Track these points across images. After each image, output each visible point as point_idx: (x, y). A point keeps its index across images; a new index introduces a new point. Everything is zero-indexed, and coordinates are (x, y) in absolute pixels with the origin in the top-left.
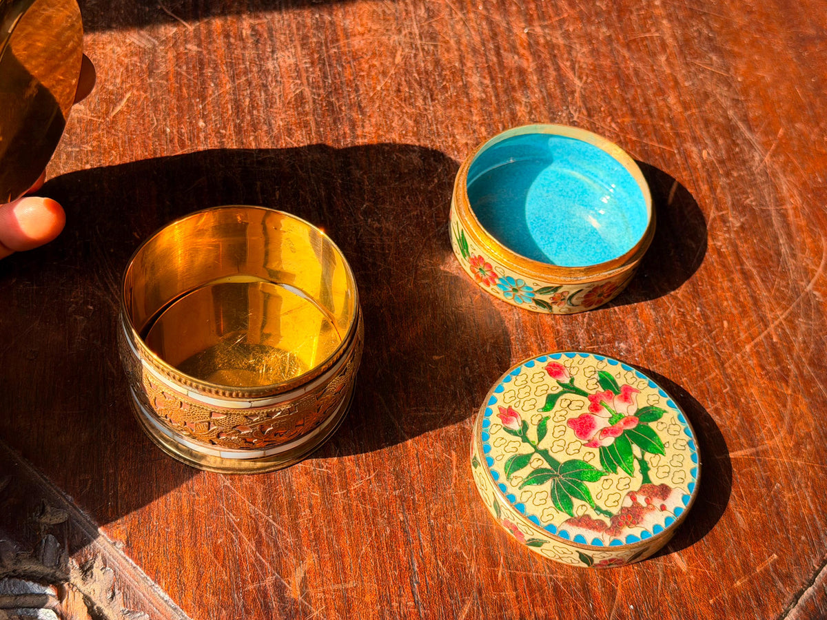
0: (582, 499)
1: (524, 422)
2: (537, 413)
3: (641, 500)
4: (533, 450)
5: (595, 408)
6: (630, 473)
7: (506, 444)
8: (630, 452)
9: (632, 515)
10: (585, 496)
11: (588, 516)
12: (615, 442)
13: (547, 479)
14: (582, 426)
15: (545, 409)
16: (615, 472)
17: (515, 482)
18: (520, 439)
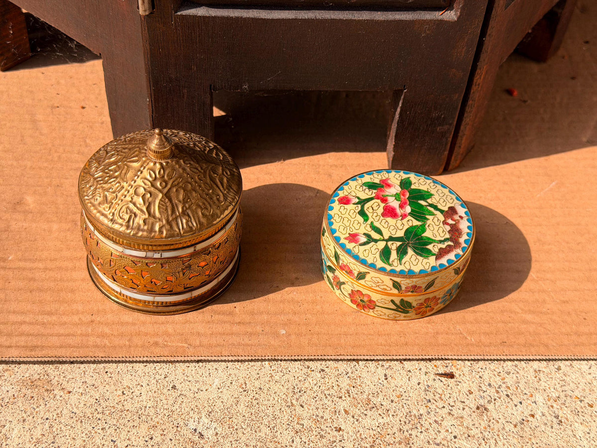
0: (430, 243)
1: (364, 234)
2: (365, 225)
3: (450, 221)
4: (385, 243)
5: (384, 200)
6: (432, 214)
7: (370, 251)
8: (422, 206)
9: (455, 231)
10: (429, 241)
11: (441, 248)
12: (411, 206)
13: (407, 249)
14: (389, 212)
15: (366, 220)
16: (428, 219)
17: (395, 264)
18: (373, 243)
